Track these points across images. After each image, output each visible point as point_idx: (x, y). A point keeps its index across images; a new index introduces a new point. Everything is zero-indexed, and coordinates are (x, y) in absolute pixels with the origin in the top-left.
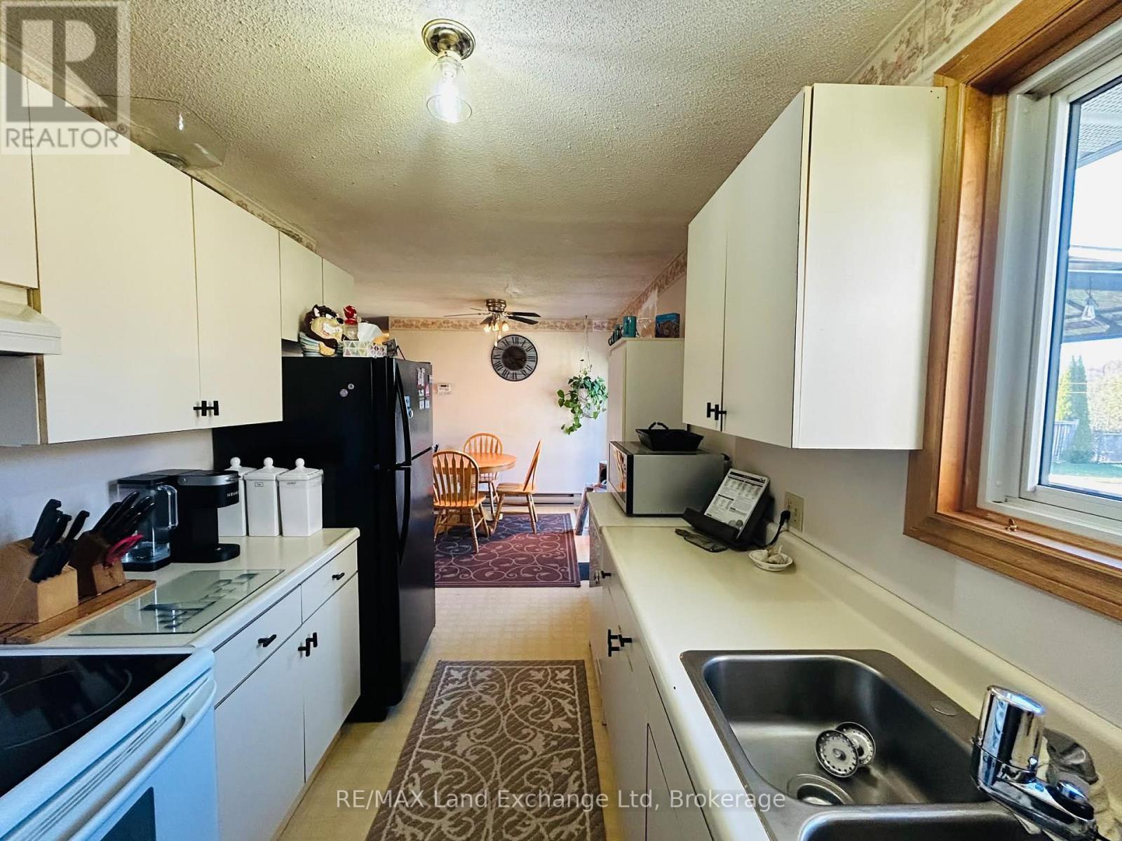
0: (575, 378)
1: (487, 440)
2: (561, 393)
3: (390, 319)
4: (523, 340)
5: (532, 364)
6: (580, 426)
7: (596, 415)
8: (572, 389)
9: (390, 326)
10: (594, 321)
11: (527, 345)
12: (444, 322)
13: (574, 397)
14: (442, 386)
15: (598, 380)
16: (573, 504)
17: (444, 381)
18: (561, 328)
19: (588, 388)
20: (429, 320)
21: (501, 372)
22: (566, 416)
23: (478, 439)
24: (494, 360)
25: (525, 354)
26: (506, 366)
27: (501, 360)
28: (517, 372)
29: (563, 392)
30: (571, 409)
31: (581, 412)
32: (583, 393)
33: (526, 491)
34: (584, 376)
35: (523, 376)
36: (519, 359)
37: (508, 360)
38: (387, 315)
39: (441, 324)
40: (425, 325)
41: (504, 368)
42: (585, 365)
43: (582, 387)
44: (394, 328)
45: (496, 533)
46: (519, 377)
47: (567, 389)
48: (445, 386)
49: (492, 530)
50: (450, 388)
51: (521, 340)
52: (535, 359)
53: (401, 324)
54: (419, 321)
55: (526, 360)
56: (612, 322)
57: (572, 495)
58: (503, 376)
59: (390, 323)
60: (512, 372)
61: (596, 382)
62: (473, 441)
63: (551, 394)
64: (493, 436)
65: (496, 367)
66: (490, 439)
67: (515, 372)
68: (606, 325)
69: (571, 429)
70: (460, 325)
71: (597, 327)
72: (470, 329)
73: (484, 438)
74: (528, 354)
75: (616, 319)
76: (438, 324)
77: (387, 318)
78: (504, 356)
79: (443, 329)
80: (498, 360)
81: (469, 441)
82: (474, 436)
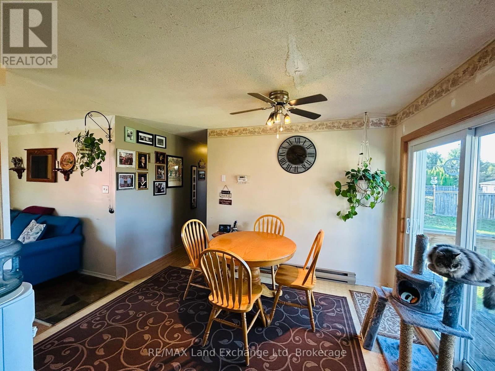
0: (353, 170)
1: (272, 220)
2: (338, 184)
3: (208, 130)
4: (304, 140)
5: (311, 159)
6: (356, 214)
7: (372, 206)
8: (349, 181)
9: (208, 135)
10: (371, 120)
11: (307, 144)
12: (244, 130)
13: (352, 188)
14: (240, 177)
15: (378, 172)
16: (347, 282)
17: (242, 174)
18: (338, 128)
19: (369, 180)
20: (233, 129)
21: (285, 166)
22: (343, 204)
23: (266, 219)
24: (279, 157)
25: (305, 151)
26: (289, 161)
27: (285, 157)
28: (298, 166)
29: (340, 184)
30: (348, 198)
31: (358, 201)
32: (362, 185)
33: (305, 286)
34: (364, 168)
35: (303, 169)
36: (300, 156)
37: (291, 156)
38: (207, 128)
39: (241, 132)
40: (231, 133)
41: (288, 163)
42: (365, 158)
43: (361, 179)
44: (211, 136)
45: (273, 323)
46: (299, 170)
47: (345, 181)
48: (243, 177)
49: (269, 321)
50: (246, 179)
51: (302, 140)
52: (314, 155)
53: (215, 134)
54: (226, 131)
55: (306, 156)
56: (391, 118)
57: (346, 275)
58: (287, 170)
59: (208, 133)
60: (294, 166)
61: (376, 173)
62: (261, 220)
63: (328, 184)
64: (277, 218)
65: (281, 162)
66: (275, 220)
67: (296, 166)
68: (384, 122)
69: (347, 217)
70: (255, 132)
71: (374, 124)
72: (262, 133)
73: (270, 218)
74: (308, 151)
75: (396, 115)
76: (240, 131)
77: (207, 129)
78: (288, 154)
79: (242, 135)
80: (283, 157)
81: (258, 220)
82: (263, 217)
